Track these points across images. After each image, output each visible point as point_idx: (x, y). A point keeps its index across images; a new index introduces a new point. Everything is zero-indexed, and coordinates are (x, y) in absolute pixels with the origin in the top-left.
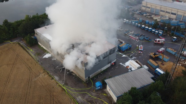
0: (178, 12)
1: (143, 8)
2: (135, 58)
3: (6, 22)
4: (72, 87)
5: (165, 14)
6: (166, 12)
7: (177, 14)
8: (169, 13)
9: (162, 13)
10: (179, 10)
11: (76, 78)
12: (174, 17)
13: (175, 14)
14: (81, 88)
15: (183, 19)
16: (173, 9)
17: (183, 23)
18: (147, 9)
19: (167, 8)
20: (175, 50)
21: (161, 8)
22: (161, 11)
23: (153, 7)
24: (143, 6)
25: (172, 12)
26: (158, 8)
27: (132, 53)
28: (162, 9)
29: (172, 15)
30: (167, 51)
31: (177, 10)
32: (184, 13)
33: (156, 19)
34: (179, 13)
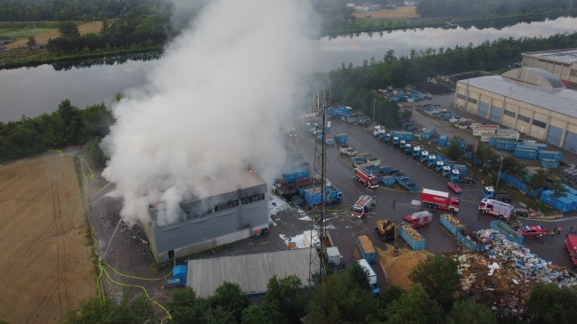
0: (550, 118)
1: (460, 102)
2: (333, 227)
3: (66, 106)
4: (120, 271)
5: (516, 123)
6: (519, 116)
7: (550, 126)
8: (527, 120)
9: (507, 120)
10: (553, 114)
11: (145, 251)
12: (540, 133)
13: (542, 125)
14: (138, 276)
15: (565, 143)
16: (537, 109)
17: (557, 153)
18: (471, 105)
19: (522, 105)
20: (461, 223)
21: (505, 103)
22: (506, 112)
23: (485, 100)
24: (460, 96)
25: (536, 118)
26: (499, 104)
27: (335, 214)
28: (509, 108)
29: (535, 128)
30: (441, 224)
31: (547, 112)
32: (568, 123)
33: (478, 134)
34: (555, 123)
